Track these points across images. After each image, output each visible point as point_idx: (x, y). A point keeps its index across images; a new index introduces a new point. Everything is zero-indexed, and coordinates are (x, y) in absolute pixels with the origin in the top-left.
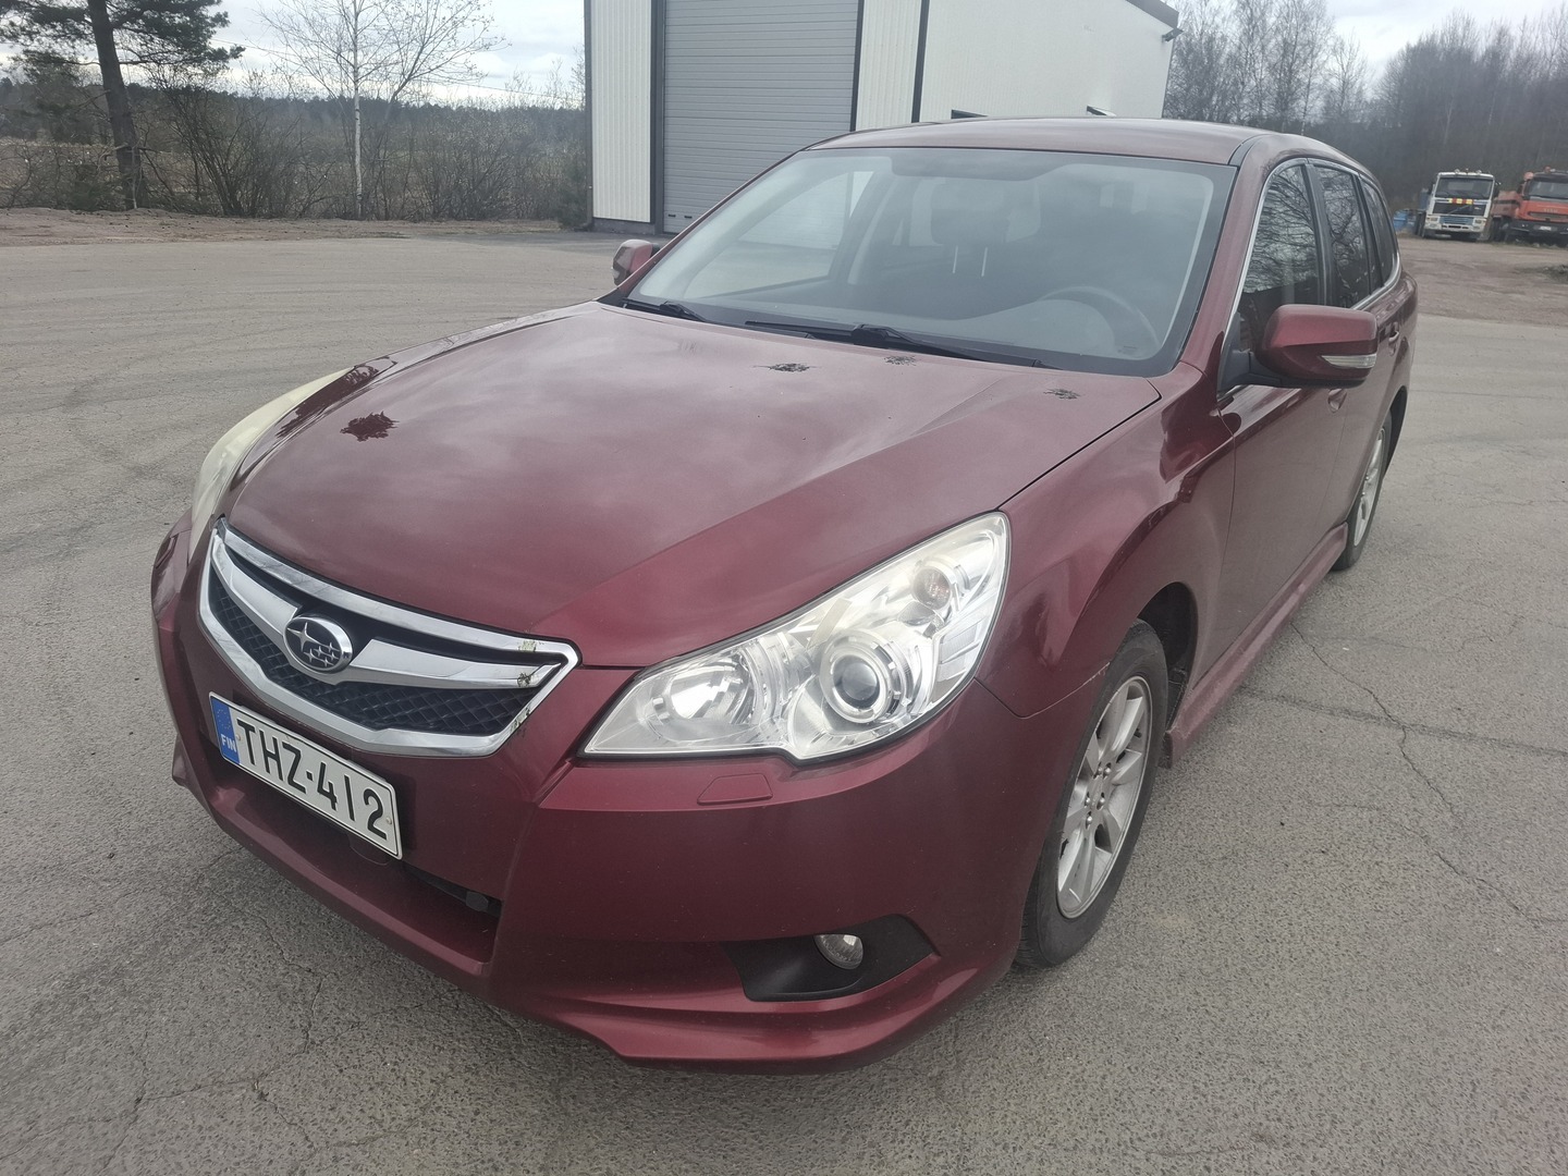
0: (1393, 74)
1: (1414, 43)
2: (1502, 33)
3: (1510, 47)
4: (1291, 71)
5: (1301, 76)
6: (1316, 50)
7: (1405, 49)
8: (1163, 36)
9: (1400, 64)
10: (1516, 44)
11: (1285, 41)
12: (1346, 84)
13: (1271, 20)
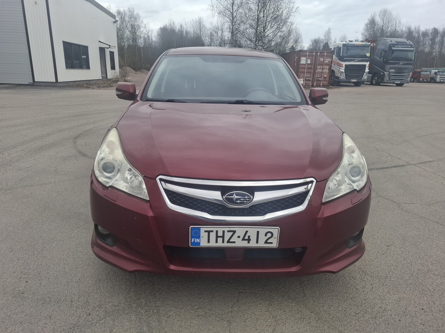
0: (159, 35)
1: (162, 27)
2: (181, 26)
3: (184, 29)
4: (135, 33)
5: (138, 34)
6: (140, 27)
7: (160, 28)
8: (113, 22)
9: (160, 32)
10: (185, 28)
11: (131, 24)
12: (148, 36)
13: (127, 19)
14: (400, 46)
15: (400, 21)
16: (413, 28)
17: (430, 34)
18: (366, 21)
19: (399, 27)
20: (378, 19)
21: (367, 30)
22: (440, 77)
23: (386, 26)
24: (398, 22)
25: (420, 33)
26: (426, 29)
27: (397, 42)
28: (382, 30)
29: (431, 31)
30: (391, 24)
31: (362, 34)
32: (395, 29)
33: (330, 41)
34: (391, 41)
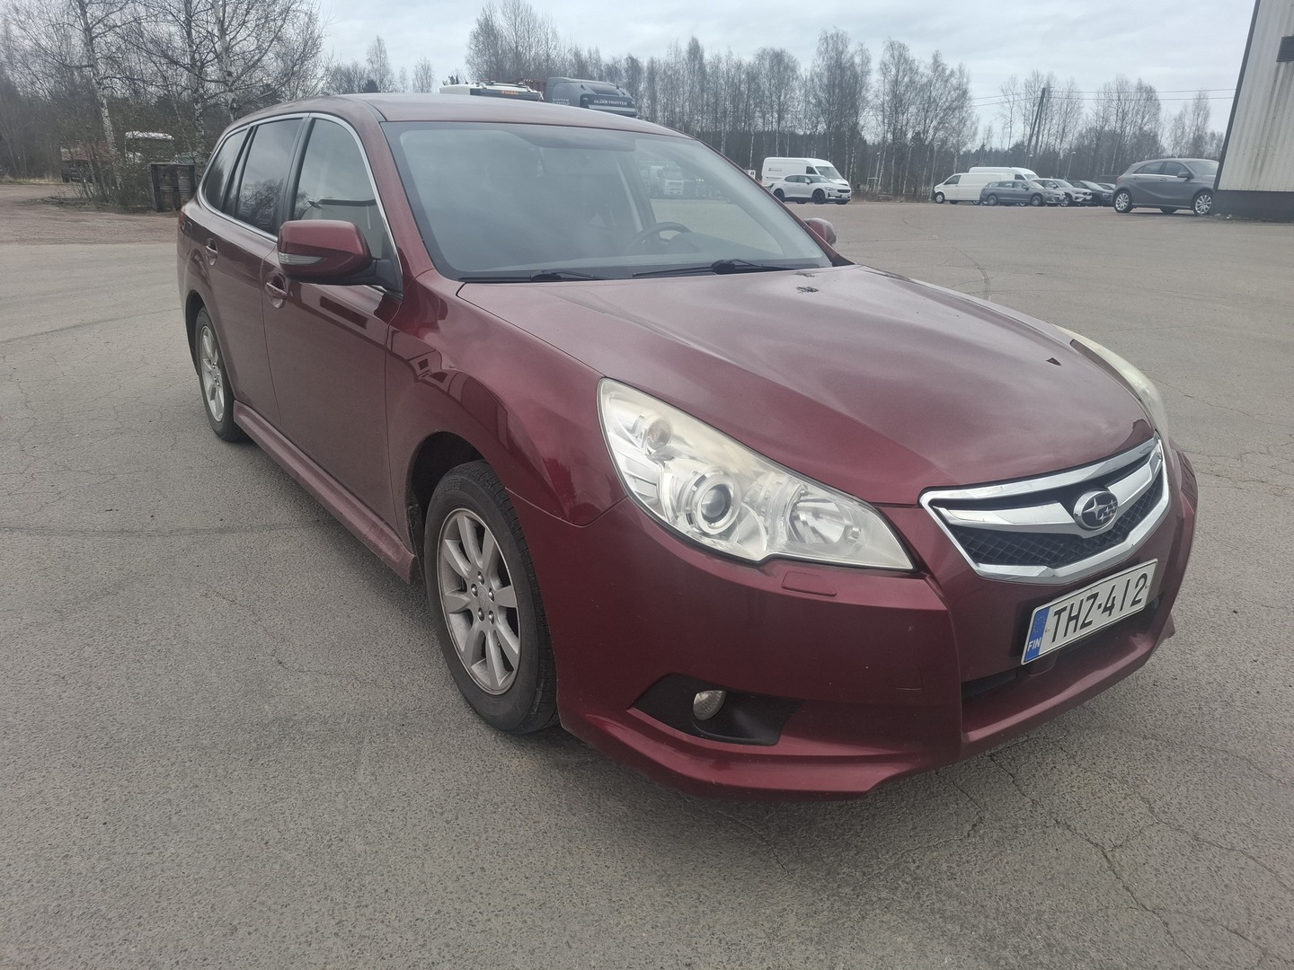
14: (606, 102)
15: (554, 33)
16: (585, 54)
17: (623, 71)
18: (475, 27)
19: (555, 48)
20: (502, 23)
21: (479, 52)
22: (671, 183)
23: (526, 44)
24: (550, 36)
25: (603, 69)
26: (614, 58)
27: (597, 91)
28: (518, 55)
29: (624, 64)
30: (536, 39)
31: (468, 62)
32: (548, 55)
33: (389, 77)
34: (582, 86)
